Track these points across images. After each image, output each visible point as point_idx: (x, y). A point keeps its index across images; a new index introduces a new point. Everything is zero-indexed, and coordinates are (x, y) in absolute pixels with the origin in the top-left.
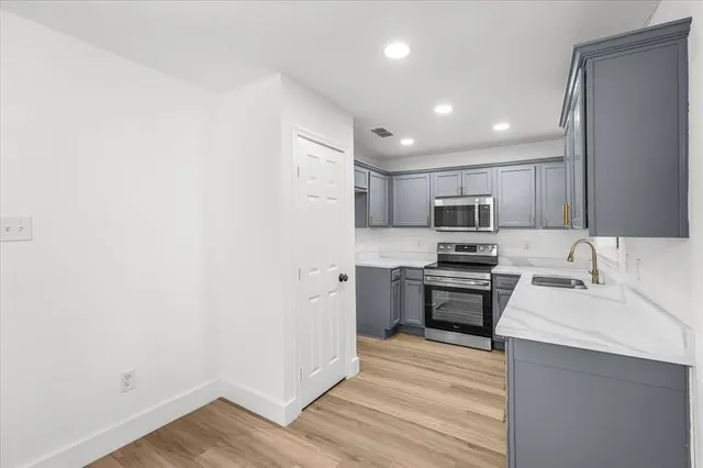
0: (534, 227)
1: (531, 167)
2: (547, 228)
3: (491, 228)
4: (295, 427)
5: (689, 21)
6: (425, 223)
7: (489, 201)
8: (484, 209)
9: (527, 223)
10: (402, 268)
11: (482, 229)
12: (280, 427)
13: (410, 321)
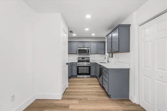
0: (97, 54)
1: (96, 43)
2: (98, 54)
3: (90, 54)
4: (63, 99)
5: (131, 25)
6: (76, 53)
7: (89, 49)
8: (88, 50)
9: (95, 53)
10: (72, 63)
11: (88, 54)
12: (60, 100)
13: (73, 74)
